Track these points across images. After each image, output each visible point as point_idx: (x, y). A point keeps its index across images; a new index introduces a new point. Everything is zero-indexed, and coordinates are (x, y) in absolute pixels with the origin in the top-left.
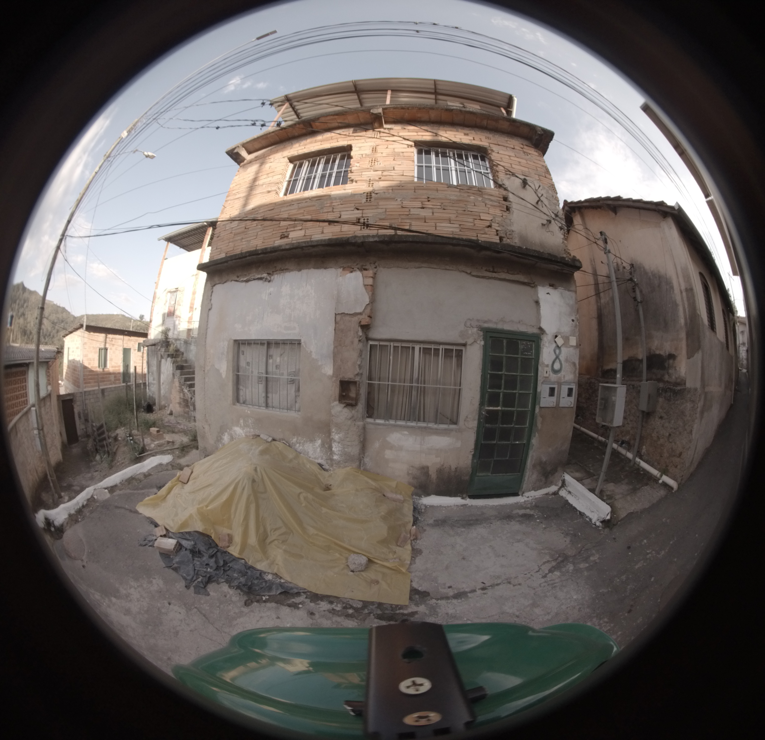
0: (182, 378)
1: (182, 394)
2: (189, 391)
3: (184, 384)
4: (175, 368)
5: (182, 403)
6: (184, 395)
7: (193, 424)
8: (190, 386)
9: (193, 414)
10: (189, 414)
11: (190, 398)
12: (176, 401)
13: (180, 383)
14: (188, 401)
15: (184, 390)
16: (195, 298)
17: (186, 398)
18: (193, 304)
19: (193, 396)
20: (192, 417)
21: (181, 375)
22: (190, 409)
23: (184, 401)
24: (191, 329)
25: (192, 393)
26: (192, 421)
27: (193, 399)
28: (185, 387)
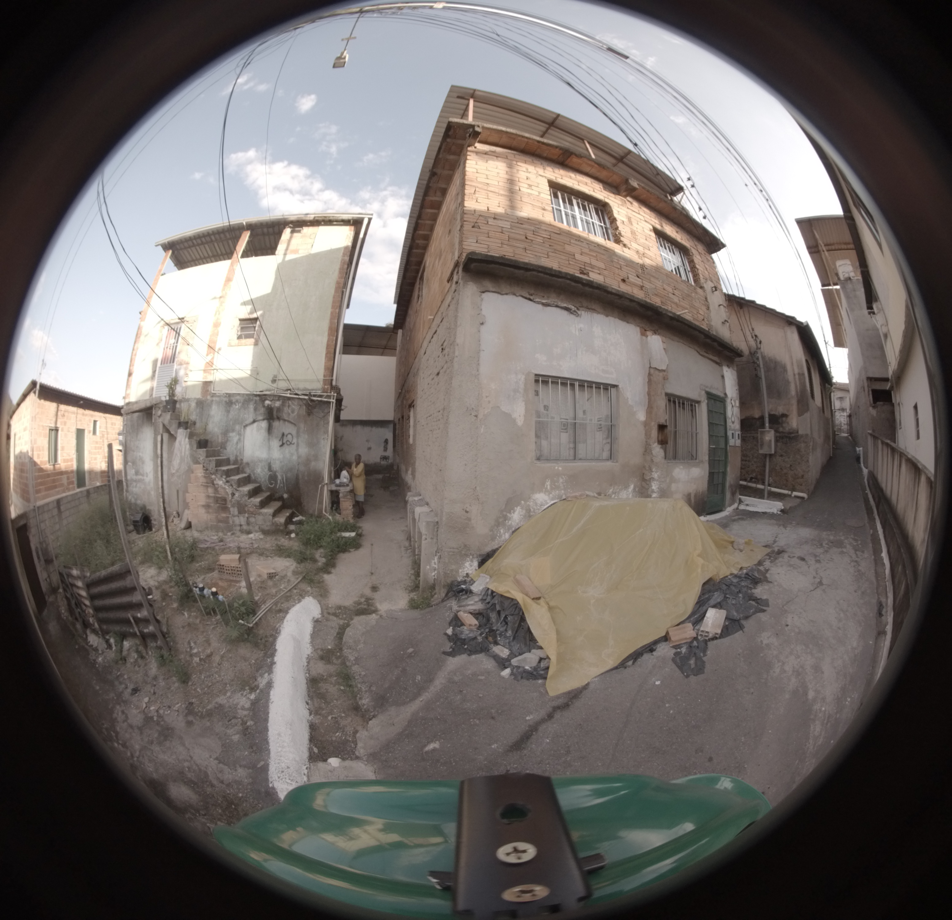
0: (210, 461)
1: (210, 491)
2: (227, 482)
3: (217, 470)
4: (195, 446)
5: (212, 505)
6: (216, 490)
7: (244, 537)
8: (228, 473)
9: (237, 521)
10: (229, 523)
11: (231, 494)
12: (199, 503)
13: (207, 470)
14: (225, 500)
15: (215, 482)
16: (218, 332)
17: (220, 496)
18: (215, 342)
19: (236, 489)
20: (235, 526)
21: (207, 457)
22: (230, 514)
23: (217, 501)
24: (211, 382)
25: (234, 485)
26: (238, 533)
27: (237, 495)
28: (219, 476)
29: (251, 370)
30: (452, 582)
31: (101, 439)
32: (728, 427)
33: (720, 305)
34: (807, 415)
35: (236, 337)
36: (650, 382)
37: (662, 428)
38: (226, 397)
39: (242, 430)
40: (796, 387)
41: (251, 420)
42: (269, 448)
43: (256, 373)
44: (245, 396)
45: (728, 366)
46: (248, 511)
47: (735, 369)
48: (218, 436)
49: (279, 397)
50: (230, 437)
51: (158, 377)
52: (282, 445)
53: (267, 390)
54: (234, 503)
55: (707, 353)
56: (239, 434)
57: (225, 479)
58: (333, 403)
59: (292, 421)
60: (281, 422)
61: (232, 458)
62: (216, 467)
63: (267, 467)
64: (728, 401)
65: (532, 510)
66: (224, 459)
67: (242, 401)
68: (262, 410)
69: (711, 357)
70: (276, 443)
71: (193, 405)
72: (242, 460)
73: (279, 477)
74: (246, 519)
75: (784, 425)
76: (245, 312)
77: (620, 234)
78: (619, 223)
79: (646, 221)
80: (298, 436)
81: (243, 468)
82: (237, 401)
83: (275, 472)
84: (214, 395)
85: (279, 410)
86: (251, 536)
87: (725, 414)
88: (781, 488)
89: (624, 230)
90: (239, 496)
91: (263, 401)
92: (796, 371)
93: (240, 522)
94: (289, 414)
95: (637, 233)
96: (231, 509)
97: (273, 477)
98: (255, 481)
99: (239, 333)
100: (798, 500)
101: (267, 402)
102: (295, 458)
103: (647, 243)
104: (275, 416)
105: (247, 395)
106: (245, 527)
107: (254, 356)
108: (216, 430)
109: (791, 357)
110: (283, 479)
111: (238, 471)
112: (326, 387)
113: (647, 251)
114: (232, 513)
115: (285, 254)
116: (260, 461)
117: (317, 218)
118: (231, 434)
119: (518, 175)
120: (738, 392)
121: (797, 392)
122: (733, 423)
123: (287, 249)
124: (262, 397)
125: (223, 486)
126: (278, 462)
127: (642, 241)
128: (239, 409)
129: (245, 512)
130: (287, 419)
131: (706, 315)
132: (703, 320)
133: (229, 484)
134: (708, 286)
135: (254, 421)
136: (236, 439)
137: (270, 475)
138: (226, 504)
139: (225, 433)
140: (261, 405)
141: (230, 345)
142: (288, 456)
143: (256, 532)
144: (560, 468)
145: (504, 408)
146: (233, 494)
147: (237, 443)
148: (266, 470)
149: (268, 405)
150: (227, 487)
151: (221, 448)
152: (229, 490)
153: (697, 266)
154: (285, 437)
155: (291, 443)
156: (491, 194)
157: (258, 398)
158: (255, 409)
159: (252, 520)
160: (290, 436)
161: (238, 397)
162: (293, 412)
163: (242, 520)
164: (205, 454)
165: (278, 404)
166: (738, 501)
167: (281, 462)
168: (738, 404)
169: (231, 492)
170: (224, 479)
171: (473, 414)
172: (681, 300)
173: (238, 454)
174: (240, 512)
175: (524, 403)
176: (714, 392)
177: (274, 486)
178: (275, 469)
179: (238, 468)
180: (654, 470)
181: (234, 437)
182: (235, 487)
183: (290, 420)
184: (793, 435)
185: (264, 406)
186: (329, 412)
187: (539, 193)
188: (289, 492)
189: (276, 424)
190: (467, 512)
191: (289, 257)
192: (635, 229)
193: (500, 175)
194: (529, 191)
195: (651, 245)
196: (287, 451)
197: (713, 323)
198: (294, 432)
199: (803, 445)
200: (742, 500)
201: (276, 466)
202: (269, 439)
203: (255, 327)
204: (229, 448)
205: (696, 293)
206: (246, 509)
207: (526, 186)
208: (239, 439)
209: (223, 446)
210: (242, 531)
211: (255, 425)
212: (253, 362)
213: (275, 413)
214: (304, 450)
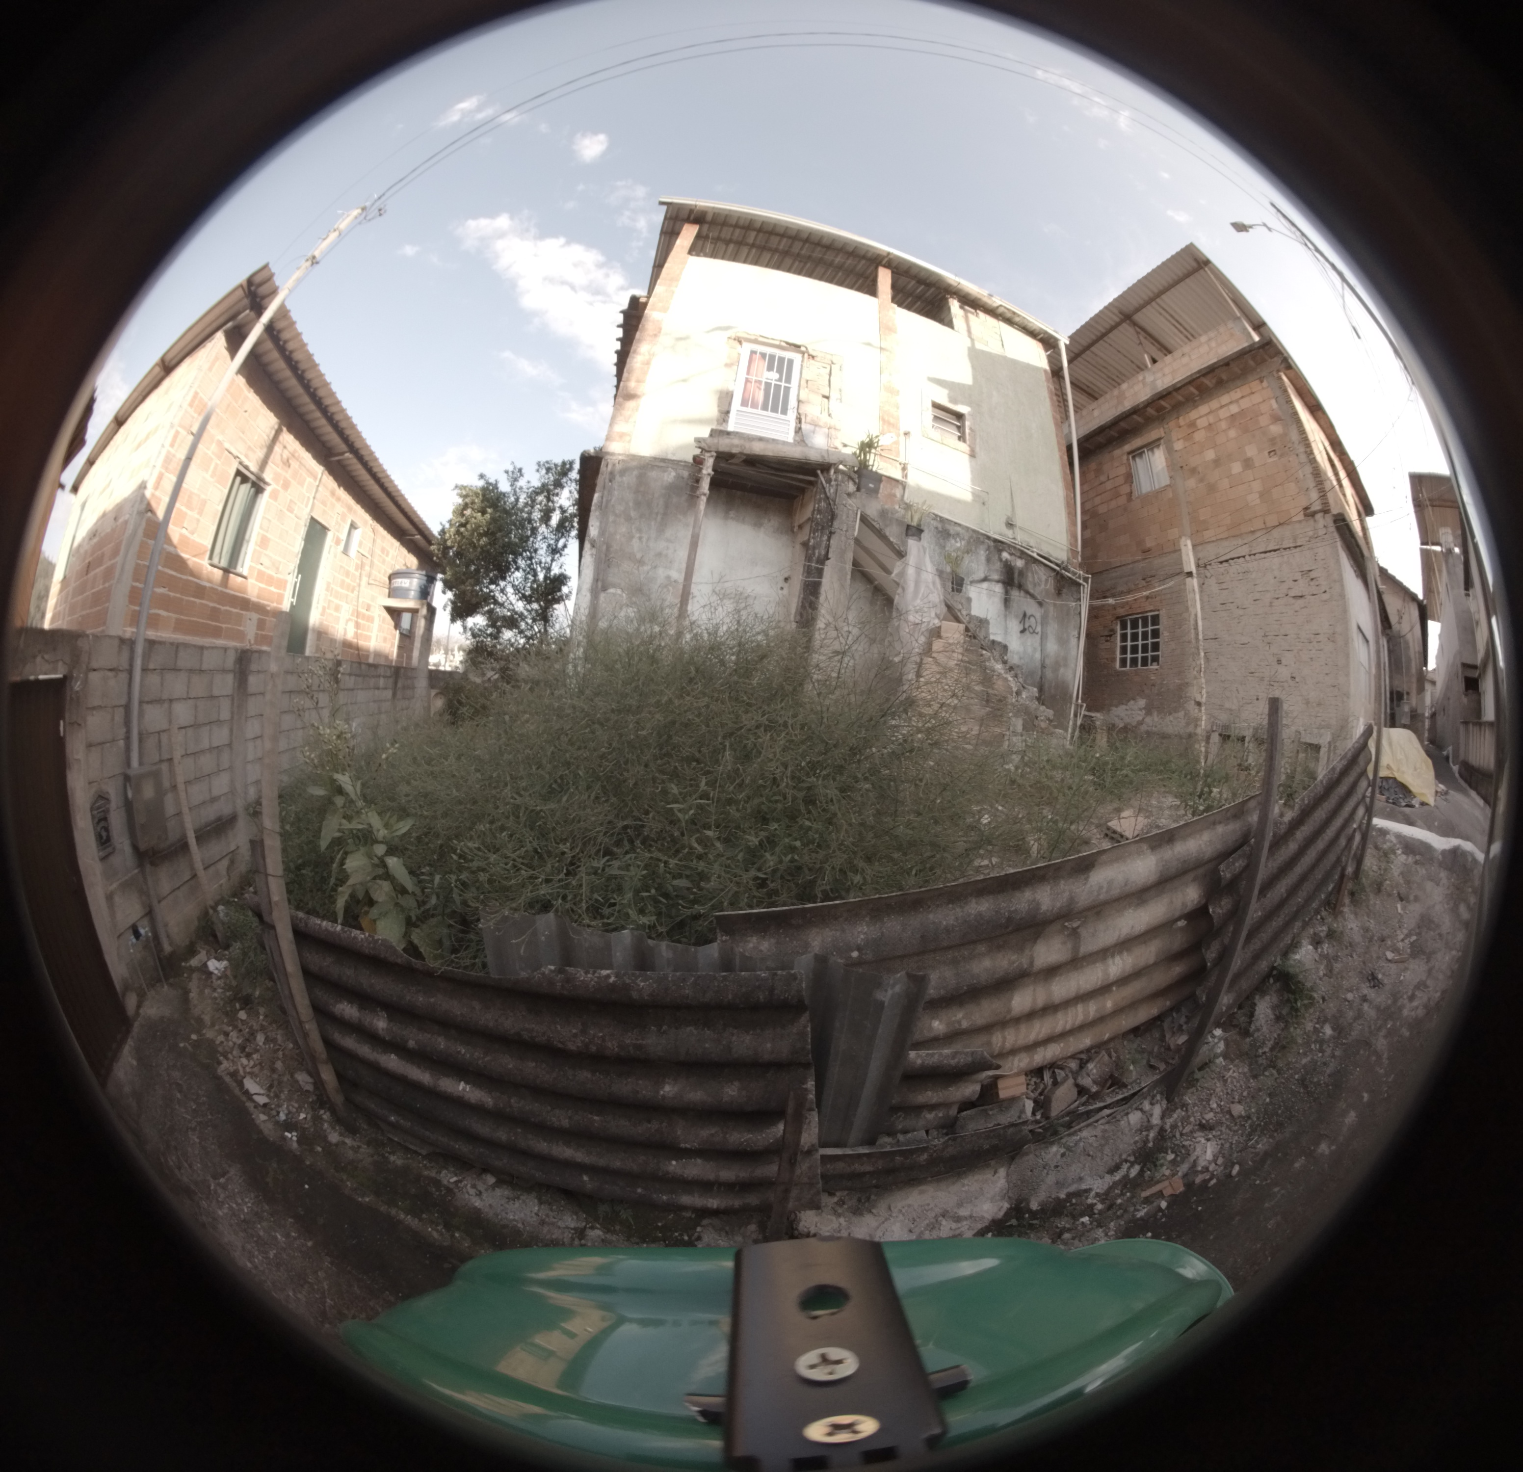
3: (990, 643)
14: (1003, 701)
15: (987, 664)
17: (995, 692)
23: (988, 701)
29: (973, 494)
41: (981, 575)
42: (1006, 632)
43: (980, 499)
44: (971, 531)
49: (1022, 554)
52: (1023, 631)
53: (1001, 535)
54: (1018, 710)
58: (1084, 587)
59: (1038, 597)
60: (1023, 593)
67: (966, 538)
68: (998, 565)
70: (1014, 626)
80: (1044, 621)
82: (958, 534)
85: (1021, 573)
91: (1000, 551)
94: (1034, 585)
101: (1005, 555)
102: (1038, 656)
104: (1016, 581)
105: (974, 531)
112: (1074, 561)
114: (1011, 727)
124: (996, 544)
126: (1016, 657)
128: (963, 549)
129: (1034, 728)
130: (1031, 591)
133: (1013, 673)
135: (985, 579)
140: (996, 557)
142: (1029, 651)
146: (1019, 693)
149: (1007, 561)
150: (1010, 678)
154: (1026, 619)
155: (1035, 632)
157: (990, 541)
158: (988, 560)
160: (1032, 619)
161: (958, 529)
162: (1039, 584)
165: (1020, 563)
167: (1020, 658)
170: (1002, 663)
183: (1035, 594)
185: (1001, 560)
186: (1080, 599)
189: (1015, 593)
196: (1029, 643)
198: (1038, 615)
202: (1006, 616)
211: (985, 585)
213: (1016, 575)
214: (1052, 647)
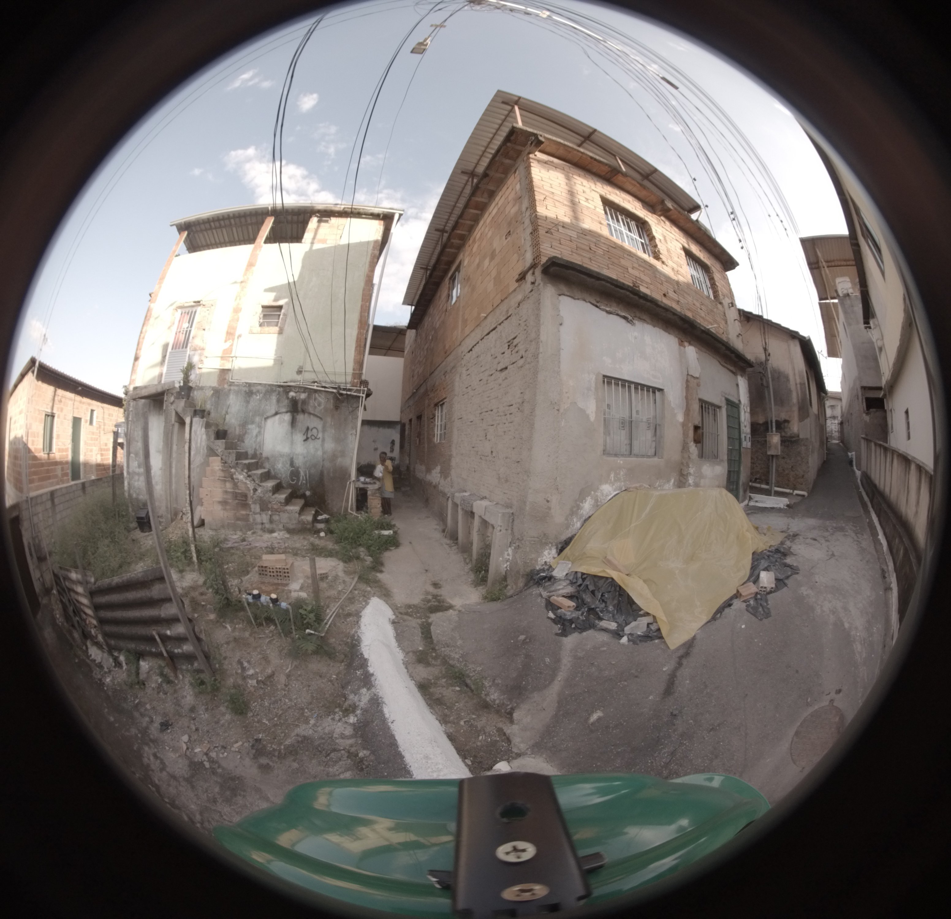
0: (230, 453)
4: (212, 436)
5: (230, 501)
6: (235, 485)
7: (266, 536)
8: (249, 467)
9: (258, 518)
10: (247, 520)
11: (253, 490)
12: (214, 500)
13: (226, 463)
14: (245, 496)
15: (234, 476)
16: (238, 318)
17: (240, 491)
18: (235, 329)
19: (258, 485)
20: (256, 524)
21: (226, 449)
22: (251, 511)
23: (236, 497)
24: (229, 370)
25: (256, 479)
26: (260, 532)
27: (259, 490)
28: (239, 470)
29: (275, 360)
30: (531, 570)
31: (97, 430)
32: (742, 430)
33: (735, 320)
34: (807, 421)
35: (257, 324)
36: (687, 387)
37: (696, 428)
38: (245, 386)
39: (263, 422)
40: (798, 395)
41: (273, 412)
42: (292, 443)
43: (279, 361)
44: (267, 386)
45: (742, 376)
46: (272, 508)
47: (747, 378)
48: (235, 427)
49: (305, 390)
50: (249, 429)
51: (168, 363)
52: (306, 440)
53: (291, 382)
54: (256, 500)
55: (726, 363)
56: (260, 427)
57: (247, 473)
58: (362, 397)
59: (318, 415)
60: (306, 415)
61: (251, 452)
62: (236, 460)
63: (289, 463)
64: (742, 407)
65: (599, 500)
66: (243, 452)
67: (264, 391)
68: (286, 402)
69: (729, 367)
70: (299, 438)
71: (210, 393)
72: (261, 454)
73: (302, 474)
74: (269, 516)
75: (786, 430)
76: (269, 299)
77: (659, 251)
78: (657, 241)
79: (677, 240)
80: (324, 430)
81: (262, 463)
82: (258, 391)
83: (298, 468)
84: (231, 384)
85: (304, 402)
86: (275, 535)
87: (739, 418)
88: (784, 488)
89: (661, 247)
90: (261, 491)
91: (287, 393)
92: (798, 381)
93: (262, 520)
94: (315, 407)
95: (672, 252)
96: (253, 506)
97: (295, 474)
98: (275, 477)
99: (261, 321)
100: (800, 498)
101: (292, 394)
102: (320, 453)
103: (679, 261)
104: (300, 409)
105: (270, 385)
106: (267, 526)
107: (277, 345)
108: (233, 421)
109: (794, 369)
110: (306, 475)
111: (257, 466)
112: (356, 381)
113: (680, 269)
114: (253, 510)
115: (312, 243)
116: (282, 456)
117: (346, 209)
118: (250, 426)
119: (576, 188)
120: (749, 399)
121: (798, 400)
122: (745, 427)
123: (314, 238)
124: (286, 389)
125: (244, 480)
126: (301, 458)
127: (676, 259)
128: (260, 400)
129: (268, 509)
130: (312, 412)
131: (725, 329)
132: (723, 333)
133: (251, 478)
134: (726, 302)
135: (276, 414)
136: (255, 432)
137: (292, 471)
138: (246, 501)
139: (244, 425)
140: (285, 397)
141: (251, 332)
142: (312, 451)
143: (280, 530)
144: (621, 462)
145: (580, 405)
146: (255, 490)
147: (257, 436)
148: (288, 466)
149: (293, 397)
150: (248, 482)
151: (238, 441)
152: (251, 486)
153: (717, 284)
154: (309, 431)
155: (316, 438)
156: (557, 203)
157: (281, 389)
158: (278, 401)
159: (276, 518)
160: (315, 431)
161: (259, 387)
162: (319, 405)
163: (265, 518)
164: (224, 446)
165: (303, 396)
166: (748, 498)
167: (304, 457)
168: (749, 410)
169: (253, 488)
170: (244, 474)
171: (556, 408)
172: (707, 314)
173: (257, 448)
174: (262, 510)
175: (595, 401)
176: (731, 398)
177: (296, 483)
178: (297, 465)
179: (257, 463)
180: (690, 466)
181: (253, 429)
182: (257, 482)
183: (316, 413)
184: (794, 439)
185: (288, 398)
186: (359, 407)
187: (595, 207)
188: (312, 489)
189: (300, 417)
190: (548, 501)
191: (316, 246)
192: (669, 247)
193: (562, 186)
194: (586, 204)
195: (682, 263)
196: (311, 446)
197: (730, 336)
198: (320, 427)
199: (803, 448)
200: (752, 497)
201: (299, 462)
202: (292, 433)
203: (279, 315)
204: (247, 441)
205: (717, 308)
206: (270, 506)
207: (584, 199)
208: (259, 432)
209: (241, 438)
210: (264, 530)
211: (277, 417)
212: (276, 351)
213: (299, 405)
214: (330, 446)
